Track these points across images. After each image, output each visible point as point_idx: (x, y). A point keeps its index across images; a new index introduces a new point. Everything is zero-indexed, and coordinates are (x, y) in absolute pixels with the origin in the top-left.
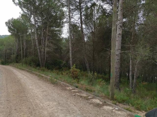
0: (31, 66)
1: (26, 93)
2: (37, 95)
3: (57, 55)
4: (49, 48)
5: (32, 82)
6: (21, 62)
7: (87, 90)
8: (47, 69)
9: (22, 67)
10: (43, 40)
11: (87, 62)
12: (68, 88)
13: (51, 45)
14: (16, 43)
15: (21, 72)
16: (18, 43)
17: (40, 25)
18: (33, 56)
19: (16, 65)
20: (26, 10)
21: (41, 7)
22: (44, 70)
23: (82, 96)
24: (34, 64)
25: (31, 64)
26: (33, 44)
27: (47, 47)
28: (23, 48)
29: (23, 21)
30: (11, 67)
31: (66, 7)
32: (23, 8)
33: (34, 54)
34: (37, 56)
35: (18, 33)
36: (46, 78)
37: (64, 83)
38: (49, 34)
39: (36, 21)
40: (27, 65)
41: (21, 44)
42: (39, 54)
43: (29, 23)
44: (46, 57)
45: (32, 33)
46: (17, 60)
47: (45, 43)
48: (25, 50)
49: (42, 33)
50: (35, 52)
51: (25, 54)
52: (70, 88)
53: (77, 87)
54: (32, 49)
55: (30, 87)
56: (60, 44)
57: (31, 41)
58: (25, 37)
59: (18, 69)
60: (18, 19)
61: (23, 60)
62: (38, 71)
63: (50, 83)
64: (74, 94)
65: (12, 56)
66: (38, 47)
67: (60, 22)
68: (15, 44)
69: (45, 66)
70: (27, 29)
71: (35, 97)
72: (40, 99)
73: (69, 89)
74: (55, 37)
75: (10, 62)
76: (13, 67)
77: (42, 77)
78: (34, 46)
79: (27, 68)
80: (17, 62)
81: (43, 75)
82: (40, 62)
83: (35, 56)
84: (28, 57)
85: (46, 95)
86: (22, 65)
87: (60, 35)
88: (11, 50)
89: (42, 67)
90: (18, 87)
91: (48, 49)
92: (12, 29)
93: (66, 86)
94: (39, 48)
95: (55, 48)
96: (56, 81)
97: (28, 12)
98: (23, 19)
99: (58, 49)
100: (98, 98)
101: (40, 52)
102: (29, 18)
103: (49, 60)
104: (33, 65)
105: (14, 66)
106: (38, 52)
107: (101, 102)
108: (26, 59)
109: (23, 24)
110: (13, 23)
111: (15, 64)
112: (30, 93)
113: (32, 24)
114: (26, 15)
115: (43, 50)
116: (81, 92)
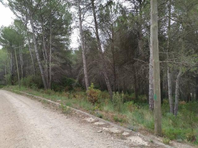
0: (31, 88)
1: (25, 133)
2: (42, 134)
3: (66, 71)
4: (55, 63)
5: (34, 113)
6: (18, 84)
7: (117, 121)
8: (54, 91)
9: (20, 90)
10: (46, 53)
11: (107, 79)
12: (88, 120)
13: (57, 58)
14: (9, 58)
15: (18, 97)
16: (12, 59)
17: (40, 33)
18: (34, 74)
19: (12, 88)
20: (20, 14)
21: (39, 8)
22: (50, 94)
23: (112, 133)
24: (36, 85)
25: (32, 85)
26: (32, 59)
27: (52, 61)
28: (19, 66)
29: (16, 30)
30: (4, 91)
31: (73, 6)
32: (15, 11)
33: (35, 72)
34: (39, 74)
35: (11, 45)
36: (54, 105)
37: (81, 112)
38: (53, 44)
39: (35, 27)
40: (26, 87)
41: (16, 59)
42: (42, 72)
43: (26, 30)
44: (52, 76)
45: (30, 45)
46: (13, 81)
47: (49, 57)
48: (22, 67)
49: (44, 43)
50: (35, 69)
51: (22, 72)
52: (91, 118)
53: (101, 117)
54: (31, 66)
55: (32, 122)
56: (68, 57)
57: (29, 55)
58: (21, 50)
59: (14, 93)
60: (10, 27)
61: (21, 81)
62: (42, 94)
63: (61, 113)
64: (101, 131)
65: (6, 76)
66: (39, 63)
67: (67, 28)
68: (8, 60)
69: (50, 87)
70: (23, 39)
71: (40, 140)
72: (48, 142)
73: (90, 120)
74: (61, 49)
75: (4, 85)
76: (7, 92)
77: (48, 103)
78: (33, 61)
79: (27, 91)
80: (13, 84)
81: (49, 100)
82: (44, 82)
83: (36, 75)
84: (26, 77)
85: (56, 135)
86: (20, 88)
87: (68, 45)
88: (4, 69)
89: (47, 90)
90: (12, 122)
91: (54, 65)
92: (3, 40)
93: (85, 116)
94: (41, 64)
95: (62, 62)
96: (69, 109)
97: (23, 16)
98: (16, 26)
99: (67, 64)
100: (139, 135)
101: (43, 69)
102: (25, 25)
103: (55, 80)
104: (34, 87)
105: (9, 89)
106: (40, 69)
107: (145, 141)
108: (25, 80)
109: (17, 33)
110: (4, 33)
111: (10, 87)
112: (31, 132)
113: (30, 33)
114: (20, 20)
115: (46, 66)
116: (109, 125)
